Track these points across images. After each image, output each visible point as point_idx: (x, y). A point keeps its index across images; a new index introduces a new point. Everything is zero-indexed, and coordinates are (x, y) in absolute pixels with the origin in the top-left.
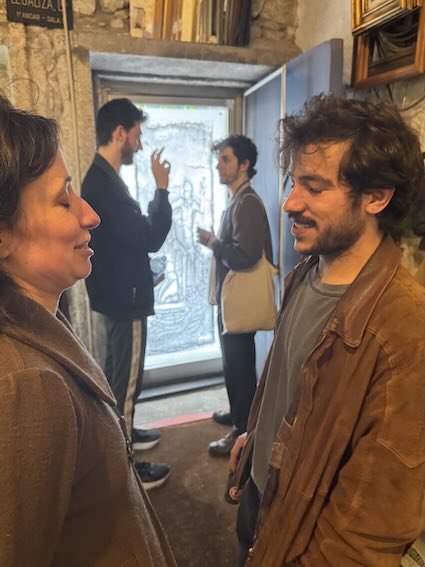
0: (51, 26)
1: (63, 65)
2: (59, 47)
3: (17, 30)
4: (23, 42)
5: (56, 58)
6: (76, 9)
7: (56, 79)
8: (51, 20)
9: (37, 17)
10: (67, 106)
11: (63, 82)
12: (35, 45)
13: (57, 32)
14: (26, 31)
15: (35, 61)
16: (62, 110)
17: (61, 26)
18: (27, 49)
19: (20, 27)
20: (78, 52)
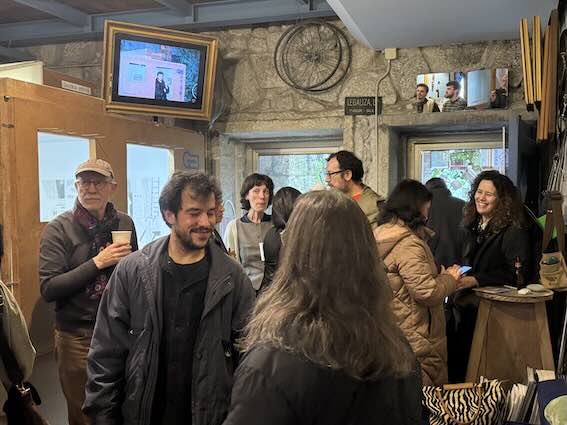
0: (369, 114)
1: (373, 135)
2: (372, 125)
3: (349, 120)
4: (351, 125)
5: (370, 132)
6: (384, 102)
7: (369, 143)
8: (368, 111)
9: (361, 111)
10: (375, 158)
11: (372, 145)
12: (358, 126)
13: (371, 118)
14: (354, 119)
15: (358, 134)
17: (373, 113)
18: (354, 129)
19: (351, 117)
20: (382, 127)
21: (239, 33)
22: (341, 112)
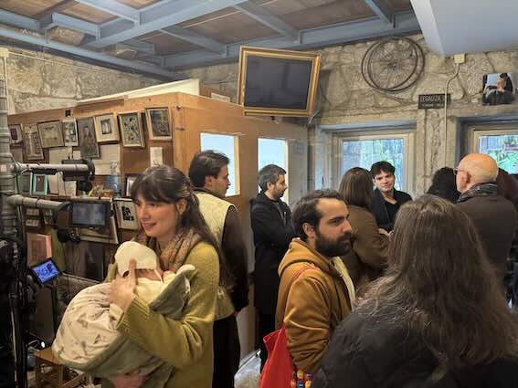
0: (438, 108)
1: (442, 124)
2: (441, 117)
3: (422, 112)
4: (424, 117)
5: (439, 122)
6: (453, 97)
7: (438, 131)
8: (439, 105)
9: (432, 105)
10: (443, 143)
11: (441, 132)
12: (429, 117)
13: (440, 111)
14: (426, 112)
15: (429, 123)
16: (440, 144)
17: (443, 107)
18: (425, 119)
19: (423, 111)
20: (450, 118)
21: (333, 50)
22: (415, 107)
